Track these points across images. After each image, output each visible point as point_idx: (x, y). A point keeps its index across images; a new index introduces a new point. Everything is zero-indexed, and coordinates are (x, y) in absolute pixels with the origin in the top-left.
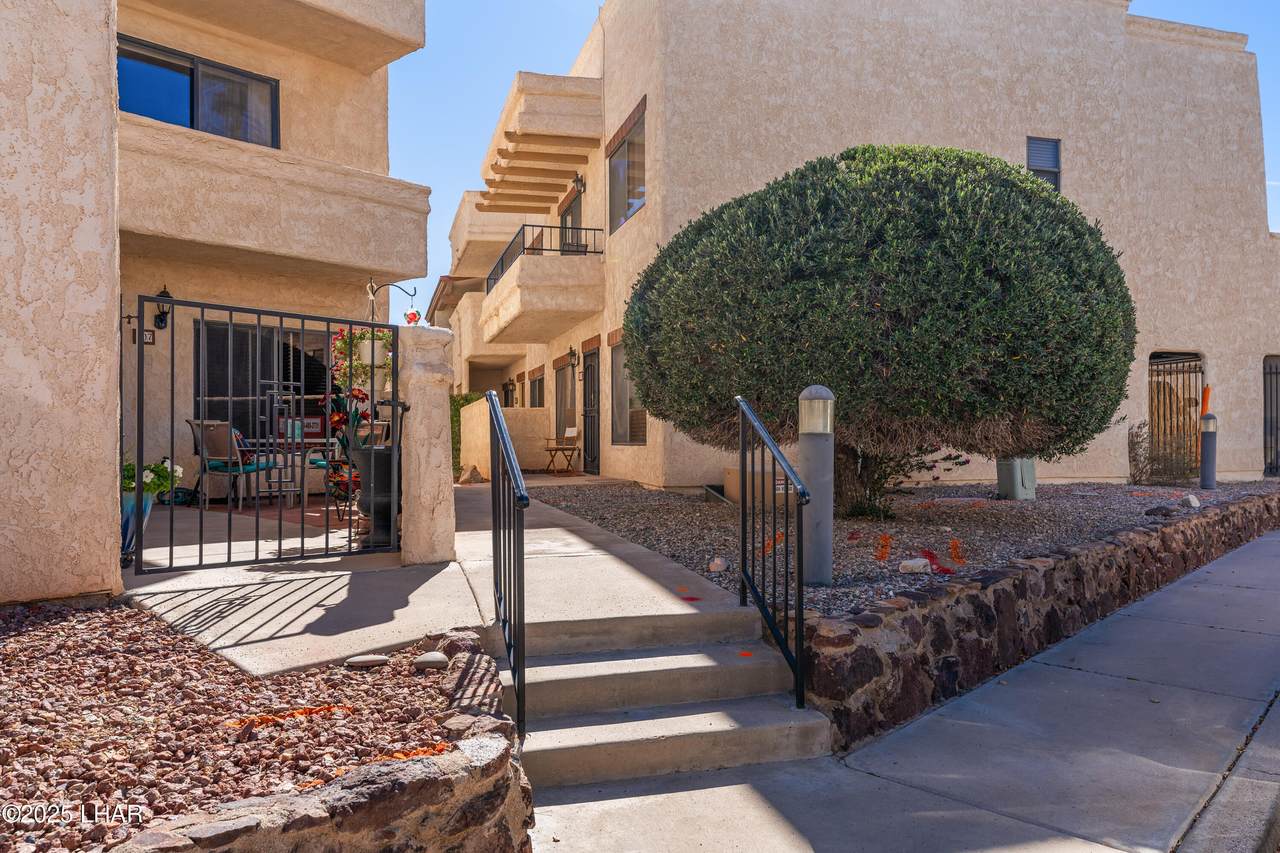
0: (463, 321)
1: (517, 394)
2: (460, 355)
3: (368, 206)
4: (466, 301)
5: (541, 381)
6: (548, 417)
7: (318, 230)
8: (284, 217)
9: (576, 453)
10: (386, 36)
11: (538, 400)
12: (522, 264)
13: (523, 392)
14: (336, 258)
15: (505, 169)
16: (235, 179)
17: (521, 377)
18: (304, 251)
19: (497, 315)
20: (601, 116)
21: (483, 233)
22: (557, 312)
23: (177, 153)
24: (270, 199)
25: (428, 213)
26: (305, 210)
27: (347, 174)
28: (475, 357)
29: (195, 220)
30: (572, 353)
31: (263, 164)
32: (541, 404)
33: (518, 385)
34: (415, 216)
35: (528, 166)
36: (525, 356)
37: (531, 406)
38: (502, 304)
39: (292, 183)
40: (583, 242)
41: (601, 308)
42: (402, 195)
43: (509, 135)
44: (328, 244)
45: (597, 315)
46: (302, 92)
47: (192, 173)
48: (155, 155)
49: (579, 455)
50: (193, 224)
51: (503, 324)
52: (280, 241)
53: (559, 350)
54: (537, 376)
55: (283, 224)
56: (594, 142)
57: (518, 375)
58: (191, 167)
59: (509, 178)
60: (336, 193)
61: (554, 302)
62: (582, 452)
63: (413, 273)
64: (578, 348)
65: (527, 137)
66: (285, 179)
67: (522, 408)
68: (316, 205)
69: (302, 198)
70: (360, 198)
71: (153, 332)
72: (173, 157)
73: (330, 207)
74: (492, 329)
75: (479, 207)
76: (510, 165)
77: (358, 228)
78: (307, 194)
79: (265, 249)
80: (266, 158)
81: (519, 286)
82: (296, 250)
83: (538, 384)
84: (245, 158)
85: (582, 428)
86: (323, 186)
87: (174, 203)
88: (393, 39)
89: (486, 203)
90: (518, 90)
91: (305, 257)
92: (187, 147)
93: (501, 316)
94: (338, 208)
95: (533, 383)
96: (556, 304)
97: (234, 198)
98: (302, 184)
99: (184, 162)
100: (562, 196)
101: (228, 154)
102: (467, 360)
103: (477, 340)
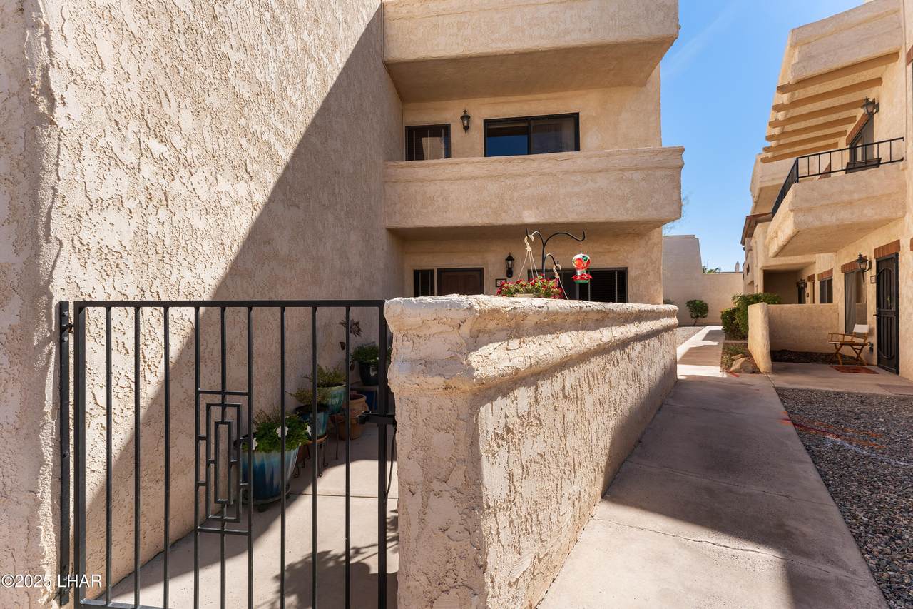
0: (758, 243)
1: (808, 290)
2: (756, 266)
3: (627, 174)
4: (758, 230)
5: (830, 282)
6: (836, 311)
7: (586, 200)
8: (561, 197)
9: (867, 347)
10: (644, 43)
11: (827, 296)
12: (795, 192)
13: (813, 290)
14: (601, 217)
15: (784, 121)
16: (529, 180)
17: (811, 278)
18: (576, 217)
19: (777, 237)
20: (900, 27)
21: (773, 179)
22: (838, 226)
23: (493, 173)
24: (552, 187)
25: (681, 167)
26: (577, 189)
27: (608, 155)
28: (767, 267)
29: (505, 212)
30: (862, 260)
31: (547, 165)
32: (830, 301)
33: (809, 284)
34: (668, 172)
35: (808, 111)
36: (815, 262)
37: (821, 303)
38: (780, 228)
39: (567, 172)
40: (876, 157)
41: (900, 214)
42: (657, 159)
43: (781, 89)
44: (594, 209)
45: (894, 223)
46: (594, 115)
47: (503, 183)
48: (481, 178)
49: (872, 349)
50: (504, 215)
51: (781, 244)
52: (559, 214)
53: (849, 256)
54: (826, 277)
55: (562, 202)
56: (893, 56)
57: (809, 277)
58: (502, 180)
59: (789, 128)
60: (600, 172)
61: (834, 218)
62: (875, 347)
63: (669, 218)
64: (870, 255)
65: (802, 83)
66: (562, 172)
67: (812, 303)
68: (586, 183)
69: (574, 181)
70: (620, 170)
71: (506, 279)
72: (492, 176)
73: (596, 183)
74: (774, 248)
75: (765, 160)
76: (788, 116)
77: (619, 193)
78: (579, 178)
79: (549, 221)
80: (550, 161)
81: (791, 211)
82: (572, 217)
83: (827, 285)
84: (535, 165)
85: (875, 325)
86: (589, 168)
87: (493, 204)
88: (649, 43)
89: (770, 155)
90: (791, 46)
91: (578, 221)
92: (499, 168)
93: (779, 237)
94: (602, 182)
95: (822, 283)
96: (837, 220)
97: (528, 192)
98: (574, 172)
99: (498, 177)
100: (850, 128)
101: (524, 165)
102: (761, 269)
103: (766, 256)
